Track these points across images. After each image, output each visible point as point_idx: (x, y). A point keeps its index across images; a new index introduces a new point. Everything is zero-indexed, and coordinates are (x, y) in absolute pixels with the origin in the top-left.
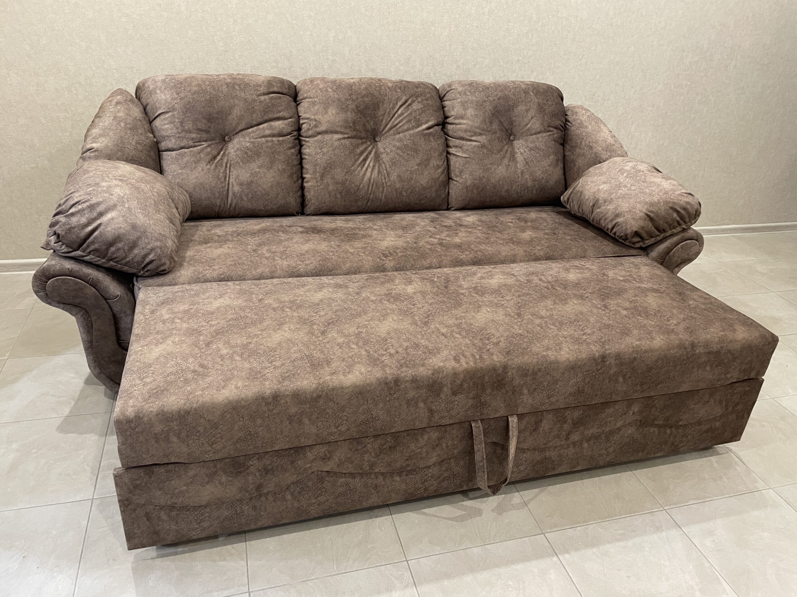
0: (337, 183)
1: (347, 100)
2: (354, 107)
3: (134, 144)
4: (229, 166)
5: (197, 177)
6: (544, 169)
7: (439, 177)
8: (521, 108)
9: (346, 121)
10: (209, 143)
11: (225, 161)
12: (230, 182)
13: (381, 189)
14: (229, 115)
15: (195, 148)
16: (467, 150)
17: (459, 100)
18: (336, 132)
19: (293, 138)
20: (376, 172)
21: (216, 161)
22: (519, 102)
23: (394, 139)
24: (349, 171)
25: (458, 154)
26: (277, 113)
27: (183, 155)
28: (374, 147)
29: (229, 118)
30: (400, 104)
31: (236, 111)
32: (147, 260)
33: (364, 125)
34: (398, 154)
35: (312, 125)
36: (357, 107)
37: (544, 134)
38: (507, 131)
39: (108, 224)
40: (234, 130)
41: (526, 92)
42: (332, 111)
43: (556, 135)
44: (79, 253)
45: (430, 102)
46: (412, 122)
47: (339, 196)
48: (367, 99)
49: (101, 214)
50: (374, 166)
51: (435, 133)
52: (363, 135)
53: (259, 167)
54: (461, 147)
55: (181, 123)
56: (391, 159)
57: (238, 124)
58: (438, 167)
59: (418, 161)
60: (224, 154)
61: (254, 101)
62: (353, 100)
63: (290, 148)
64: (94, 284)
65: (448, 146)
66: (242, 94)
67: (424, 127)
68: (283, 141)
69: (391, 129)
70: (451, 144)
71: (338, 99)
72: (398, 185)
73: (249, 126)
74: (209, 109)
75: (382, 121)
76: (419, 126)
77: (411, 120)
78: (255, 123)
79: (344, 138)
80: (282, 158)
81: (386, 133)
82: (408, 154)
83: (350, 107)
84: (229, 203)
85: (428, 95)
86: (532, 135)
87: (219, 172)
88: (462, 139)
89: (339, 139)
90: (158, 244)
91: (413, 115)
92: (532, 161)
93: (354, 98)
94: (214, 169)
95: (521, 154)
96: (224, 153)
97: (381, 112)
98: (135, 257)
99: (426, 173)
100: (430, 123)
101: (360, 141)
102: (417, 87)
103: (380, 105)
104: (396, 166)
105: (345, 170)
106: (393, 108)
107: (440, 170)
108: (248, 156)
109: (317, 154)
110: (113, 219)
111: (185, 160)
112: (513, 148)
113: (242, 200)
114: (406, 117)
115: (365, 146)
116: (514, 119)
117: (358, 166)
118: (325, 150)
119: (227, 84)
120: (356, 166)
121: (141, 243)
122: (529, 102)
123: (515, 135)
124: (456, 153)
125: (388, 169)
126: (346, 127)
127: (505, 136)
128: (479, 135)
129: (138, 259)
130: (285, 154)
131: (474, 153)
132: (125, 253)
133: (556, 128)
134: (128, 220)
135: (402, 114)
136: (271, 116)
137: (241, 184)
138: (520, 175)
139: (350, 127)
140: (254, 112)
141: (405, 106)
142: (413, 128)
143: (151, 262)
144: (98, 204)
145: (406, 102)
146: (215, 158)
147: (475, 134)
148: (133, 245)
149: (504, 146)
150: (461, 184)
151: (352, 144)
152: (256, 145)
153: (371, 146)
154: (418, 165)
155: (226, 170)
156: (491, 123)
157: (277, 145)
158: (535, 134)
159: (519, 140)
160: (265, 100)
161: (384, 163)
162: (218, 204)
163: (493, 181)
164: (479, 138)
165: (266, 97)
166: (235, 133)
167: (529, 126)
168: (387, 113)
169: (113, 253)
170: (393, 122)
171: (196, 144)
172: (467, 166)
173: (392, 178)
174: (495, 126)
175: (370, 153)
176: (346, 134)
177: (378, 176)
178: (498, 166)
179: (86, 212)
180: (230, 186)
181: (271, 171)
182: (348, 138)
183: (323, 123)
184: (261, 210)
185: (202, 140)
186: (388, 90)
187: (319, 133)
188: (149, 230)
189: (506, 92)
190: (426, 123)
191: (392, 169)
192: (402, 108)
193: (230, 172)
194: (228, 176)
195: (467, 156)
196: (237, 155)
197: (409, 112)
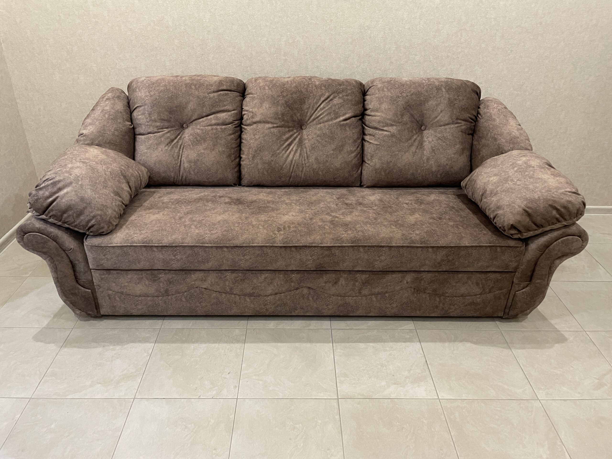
0: (264, 163)
1: (279, 96)
2: (283, 102)
3: (113, 131)
4: (182, 148)
5: (157, 156)
6: (449, 157)
7: (352, 161)
8: (432, 103)
9: (276, 113)
10: (170, 129)
11: (180, 143)
12: (182, 159)
13: (301, 169)
14: (185, 108)
15: (158, 134)
16: (379, 138)
17: (377, 95)
18: (268, 122)
19: (234, 126)
20: (298, 154)
21: (173, 144)
22: (430, 98)
23: (316, 129)
24: (275, 154)
25: (371, 141)
26: (223, 106)
27: (149, 139)
28: (299, 134)
29: (185, 110)
30: (322, 99)
31: (190, 106)
32: (90, 224)
33: (292, 116)
34: (317, 140)
35: (250, 116)
36: (286, 102)
37: (452, 126)
38: (418, 122)
39: (63, 197)
40: (189, 119)
41: (438, 89)
42: (266, 105)
43: (463, 127)
44: (43, 217)
45: (349, 97)
46: (332, 114)
47: (266, 173)
48: (295, 96)
49: (60, 189)
50: (296, 150)
51: (351, 124)
52: (290, 125)
53: (204, 149)
54: (374, 136)
55: (150, 114)
56: (312, 145)
57: (192, 115)
58: (352, 152)
59: (333, 146)
60: (180, 139)
61: (205, 97)
62: (283, 97)
63: (231, 134)
64: (55, 239)
65: (364, 134)
66: (197, 93)
67: (342, 118)
68: (225, 129)
69: (314, 120)
70: (366, 132)
71: (272, 96)
72: (315, 166)
73: (200, 117)
74: (170, 104)
75: (307, 113)
76: (337, 118)
77: (331, 113)
78: (204, 114)
79: (274, 127)
80: (223, 141)
81: (310, 122)
82: (326, 141)
83: (280, 102)
84: (181, 175)
85: (349, 92)
86: (441, 126)
87: (174, 152)
88: (376, 128)
89: (270, 128)
90: (99, 212)
91: (333, 109)
92: (438, 149)
93: (285, 94)
94: (171, 150)
95: (430, 142)
96: (181, 137)
97: (306, 106)
98: (81, 222)
99: (340, 157)
100: (347, 116)
101: (287, 129)
102: (340, 85)
103: (306, 101)
104: (314, 150)
105: (272, 153)
106: (316, 103)
107: (353, 155)
108: (197, 140)
109: (251, 139)
110: (67, 193)
111: (150, 142)
112: (422, 138)
113: (190, 174)
114: (326, 110)
115: (291, 133)
116: (425, 112)
117: (283, 150)
118: (257, 137)
119: (186, 85)
120: (281, 149)
121: (87, 212)
122: (440, 97)
123: (426, 126)
124: (369, 141)
125: (308, 153)
126: (276, 119)
127: (415, 127)
128: (390, 126)
129: (84, 223)
130: (225, 139)
131: (384, 141)
132: (74, 219)
133: (465, 120)
134: (79, 194)
135: (324, 108)
136: (217, 109)
137: (190, 162)
138: (425, 161)
139: (279, 118)
140: (204, 106)
141: (327, 101)
142: (332, 119)
143: (92, 226)
144: (59, 181)
145: (328, 97)
146: (172, 141)
147: (387, 125)
148: (81, 213)
149: (413, 136)
150: (371, 166)
151: (279, 132)
152: (204, 132)
153: (297, 134)
154: (333, 150)
155: (180, 151)
156: (402, 115)
157: (220, 132)
158: (444, 125)
159: (429, 129)
160: (214, 96)
161: (306, 148)
162: (173, 176)
163: (399, 165)
164: (390, 129)
165: (215, 94)
166: (190, 122)
167: (438, 118)
168: (311, 107)
169: (66, 218)
170: (316, 115)
171: (160, 130)
172: (377, 152)
173: (311, 160)
174: (406, 118)
175: (295, 139)
176: (276, 124)
177: (299, 158)
178: (405, 153)
179: (49, 187)
180: (182, 163)
181: (213, 152)
182: (277, 127)
183: (258, 115)
184: (205, 182)
185: (164, 127)
186: (314, 88)
187: (255, 123)
188: (93, 202)
189: (420, 89)
190: (344, 115)
191: (311, 153)
192: (324, 103)
193: (182, 152)
194: (180, 155)
195: (378, 143)
196: (190, 140)
197: (329, 106)
